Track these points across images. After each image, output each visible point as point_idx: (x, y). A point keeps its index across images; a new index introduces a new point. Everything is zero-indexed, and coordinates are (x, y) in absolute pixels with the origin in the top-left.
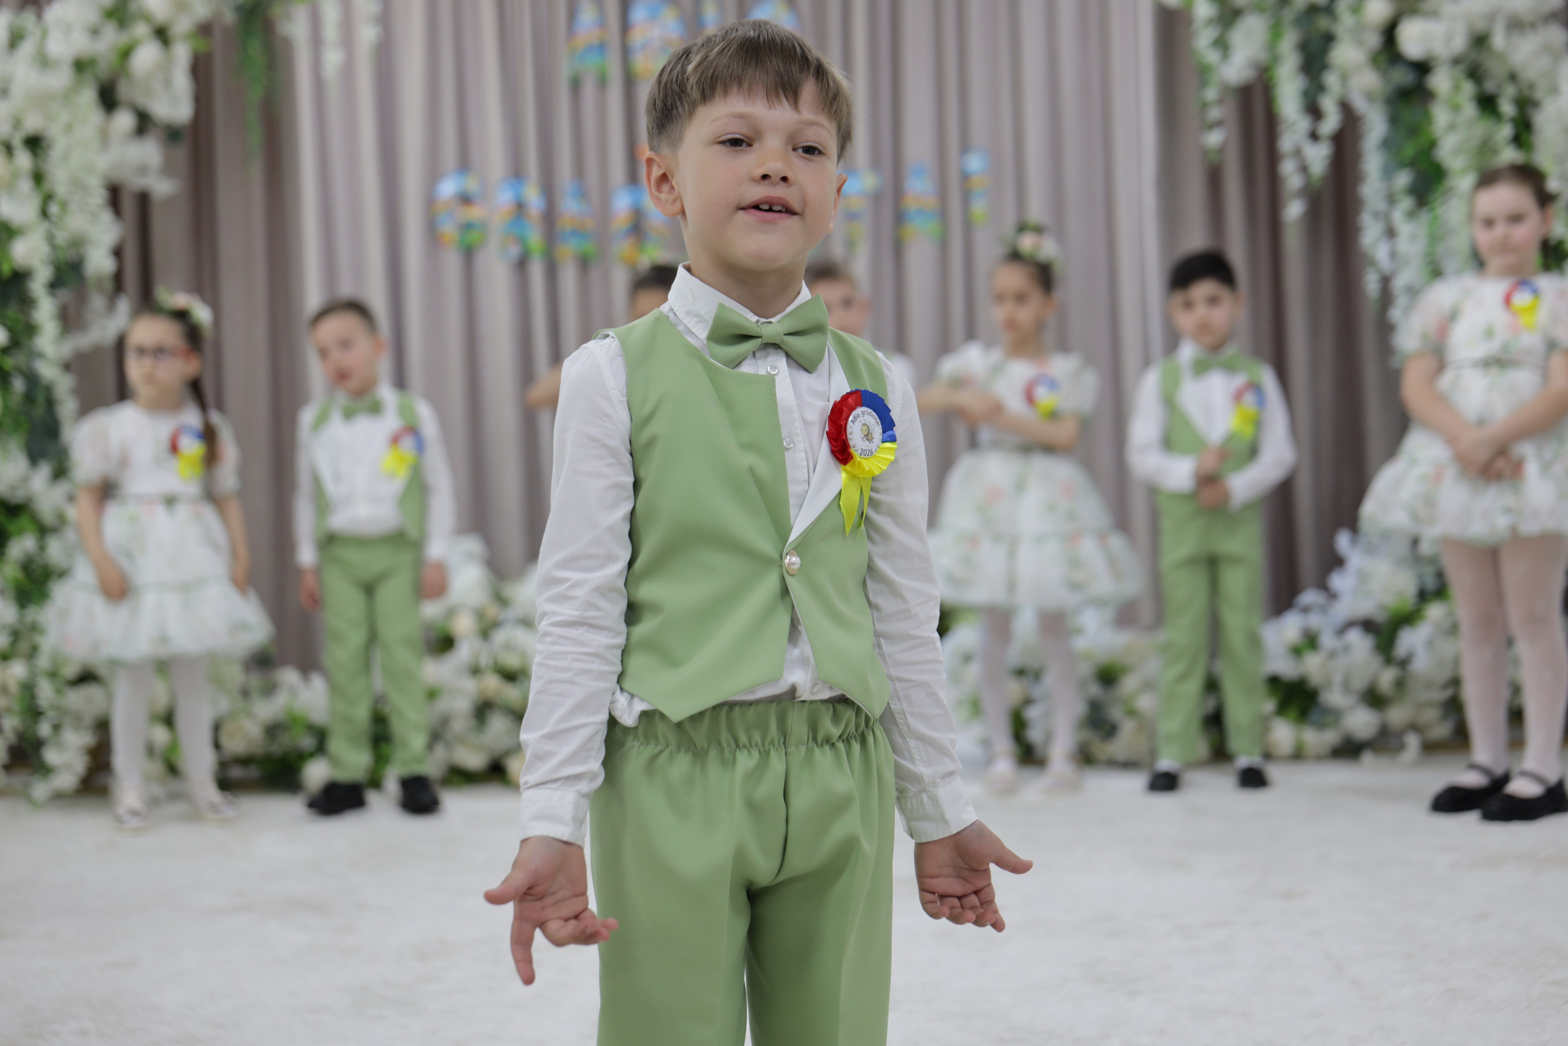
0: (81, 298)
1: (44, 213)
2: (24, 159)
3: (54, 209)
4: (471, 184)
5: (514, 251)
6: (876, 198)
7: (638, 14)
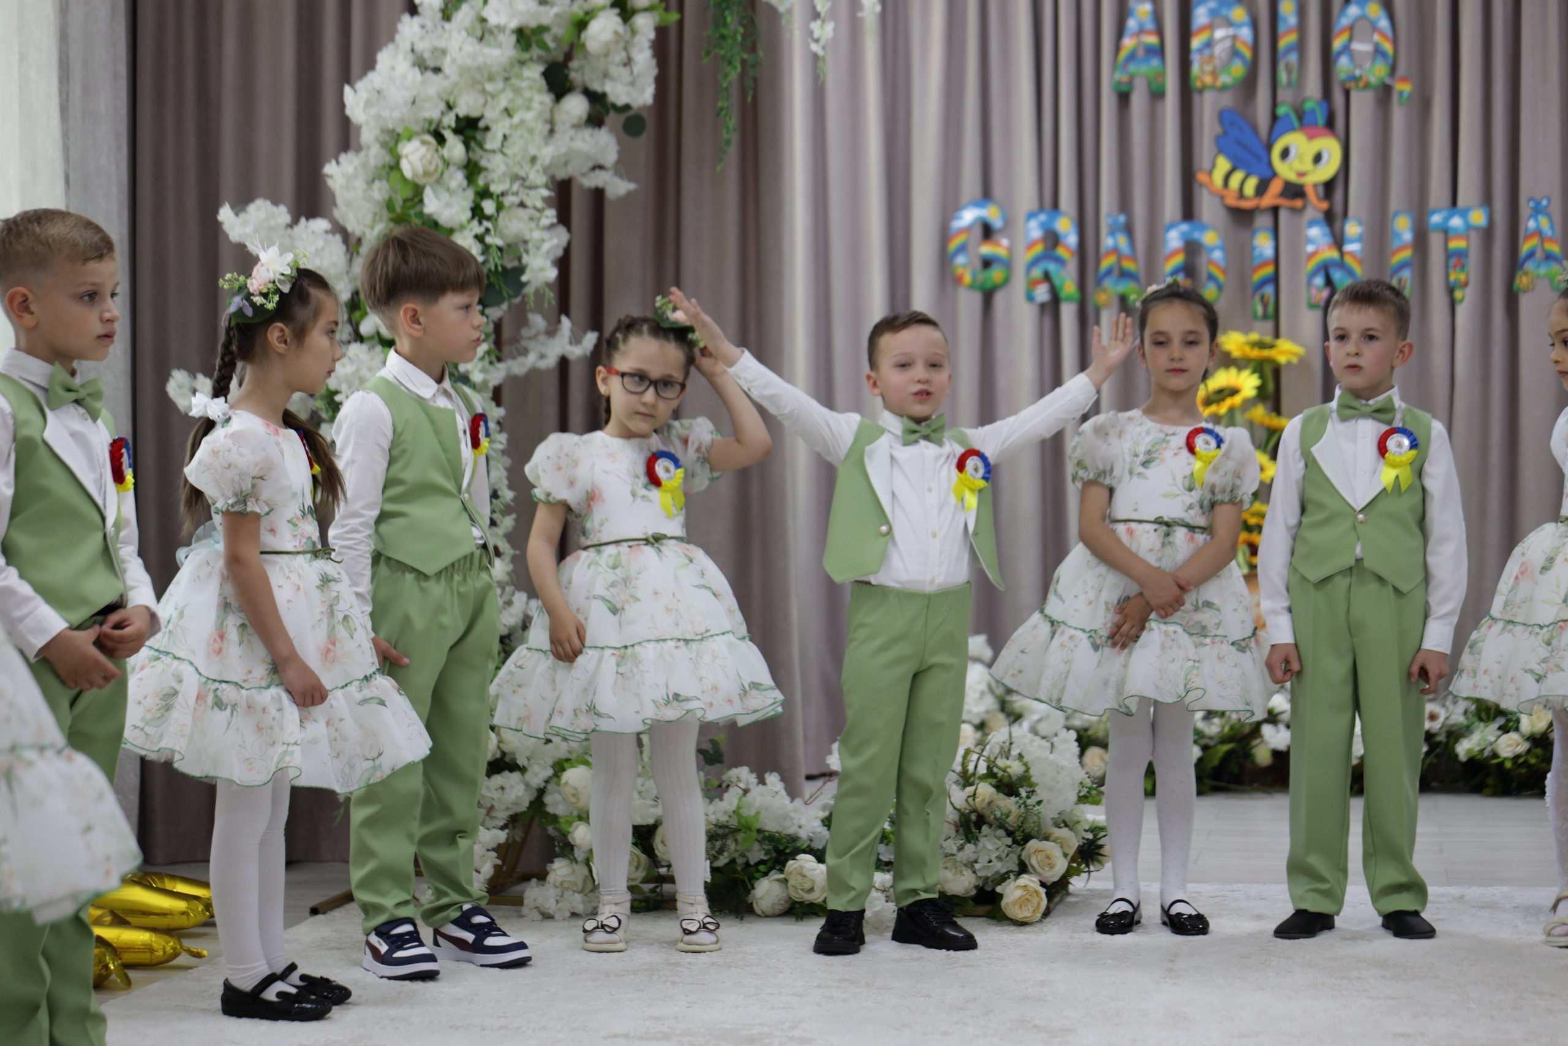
0: (520, 317)
1: (477, 212)
2: (455, 148)
3: (489, 207)
4: (992, 214)
5: (1042, 293)
6: (1487, 234)
7: (1200, 15)
